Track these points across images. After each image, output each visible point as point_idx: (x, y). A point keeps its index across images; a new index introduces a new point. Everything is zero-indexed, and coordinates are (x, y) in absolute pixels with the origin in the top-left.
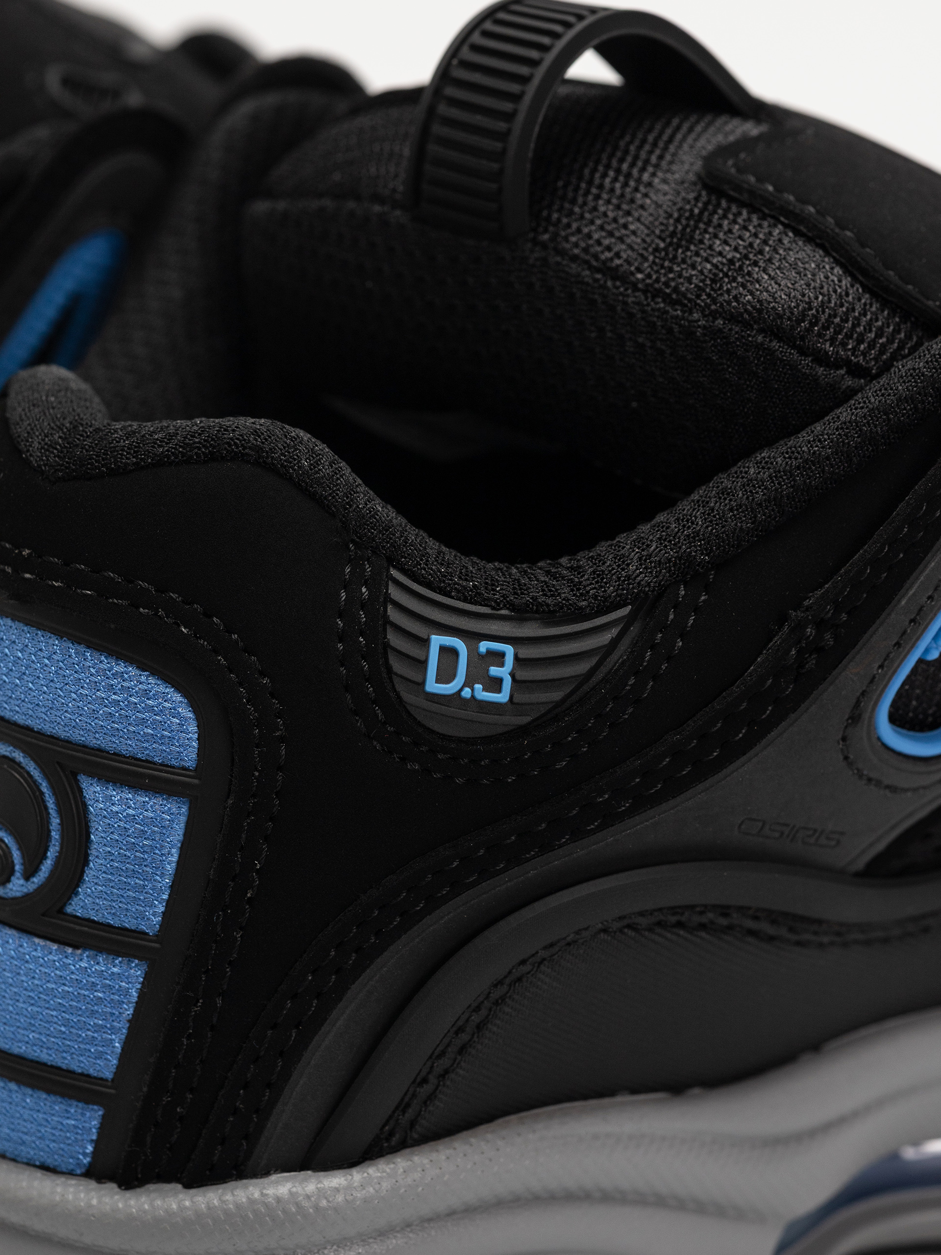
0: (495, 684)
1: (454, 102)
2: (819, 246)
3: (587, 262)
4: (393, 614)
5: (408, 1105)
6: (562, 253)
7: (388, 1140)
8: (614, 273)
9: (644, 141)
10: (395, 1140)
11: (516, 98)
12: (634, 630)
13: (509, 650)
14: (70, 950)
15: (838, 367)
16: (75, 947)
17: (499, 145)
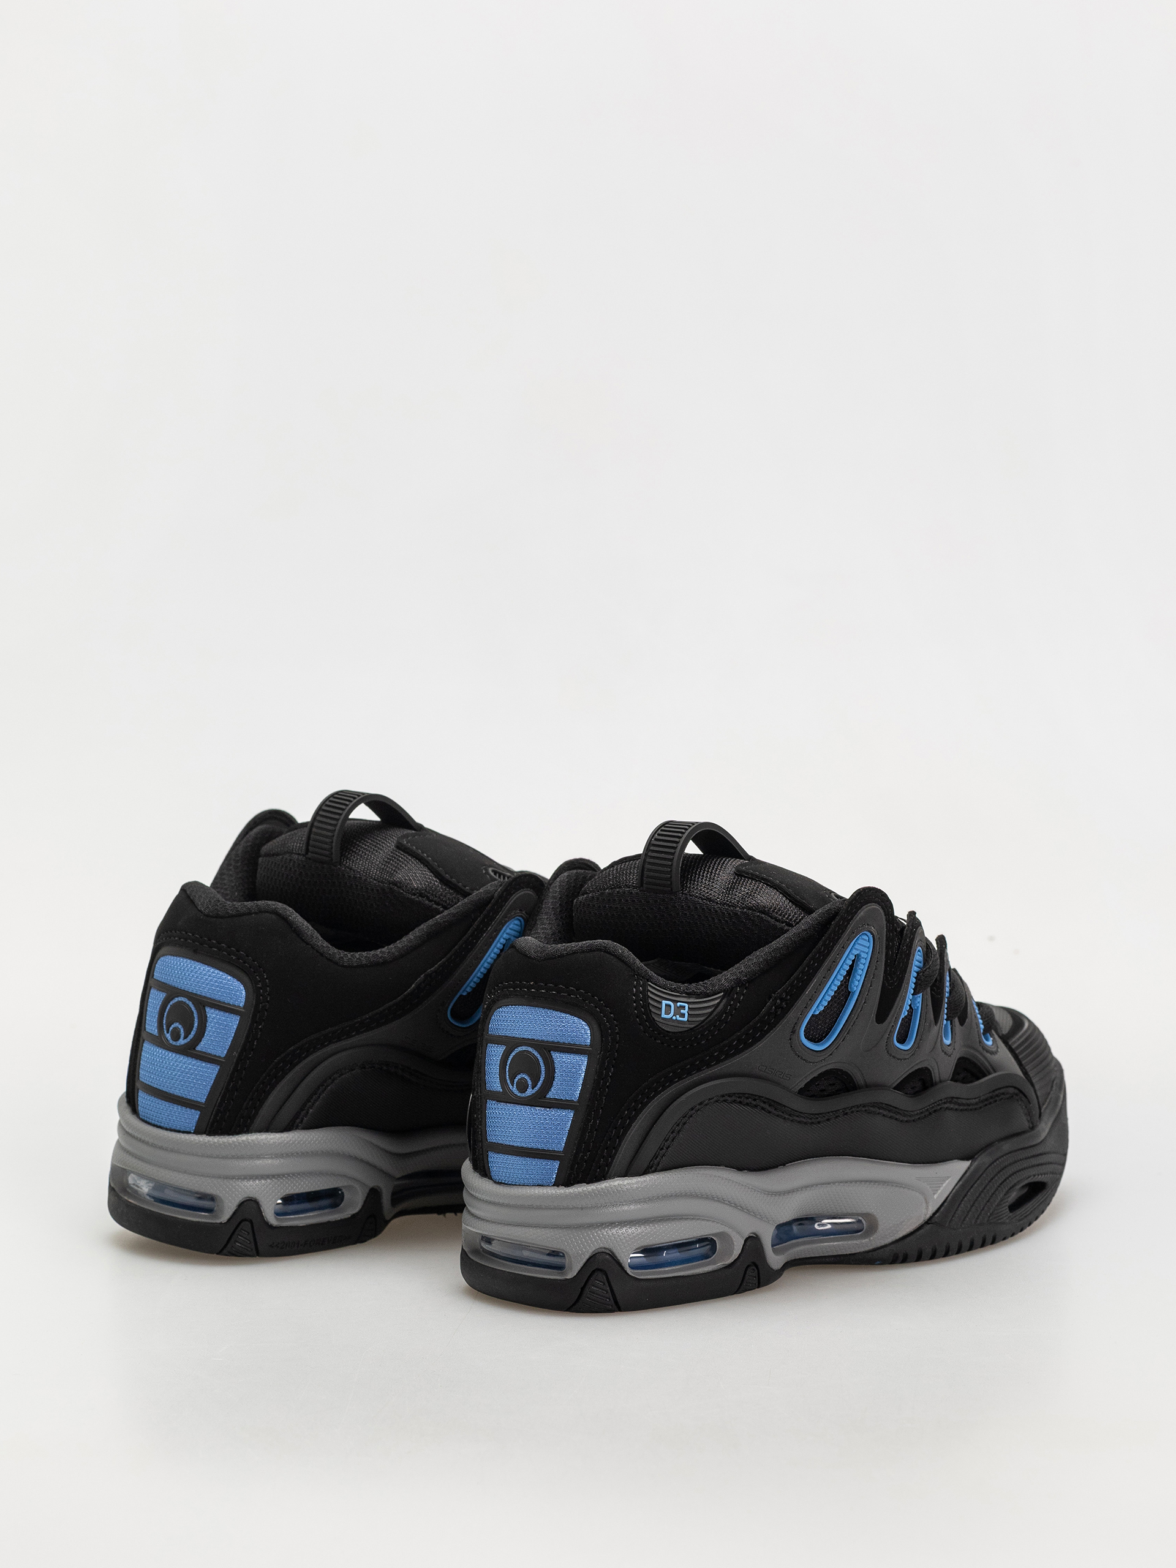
0: (683, 1015)
1: (652, 857)
2: (774, 888)
3: (701, 897)
4: (650, 1001)
5: (657, 1157)
6: (692, 896)
7: (651, 1169)
8: (710, 900)
9: (715, 863)
10: (653, 1169)
11: (673, 854)
12: (724, 1001)
13: (686, 1005)
14: (548, 1109)
15: (783, 923)
16: (550, 1108)
17: (670, 863)
